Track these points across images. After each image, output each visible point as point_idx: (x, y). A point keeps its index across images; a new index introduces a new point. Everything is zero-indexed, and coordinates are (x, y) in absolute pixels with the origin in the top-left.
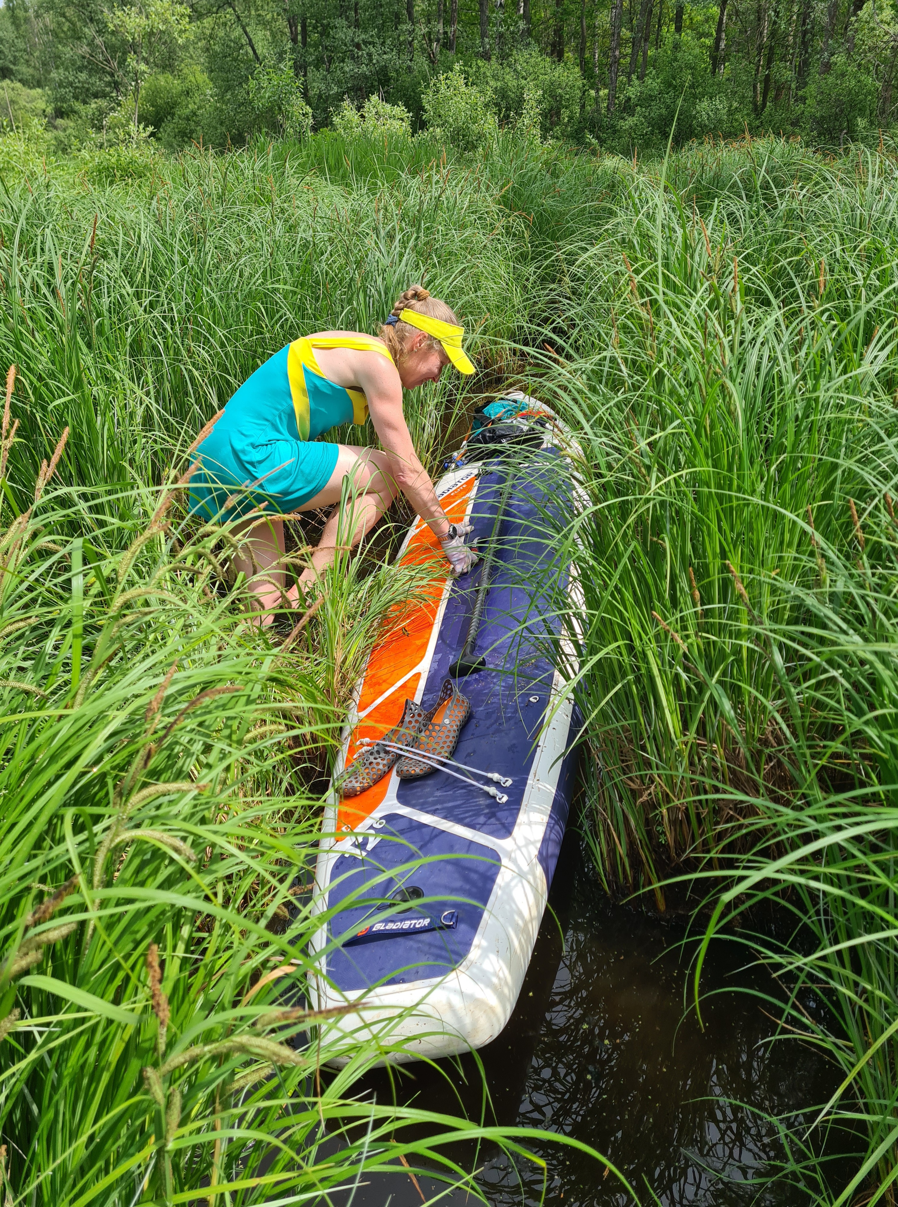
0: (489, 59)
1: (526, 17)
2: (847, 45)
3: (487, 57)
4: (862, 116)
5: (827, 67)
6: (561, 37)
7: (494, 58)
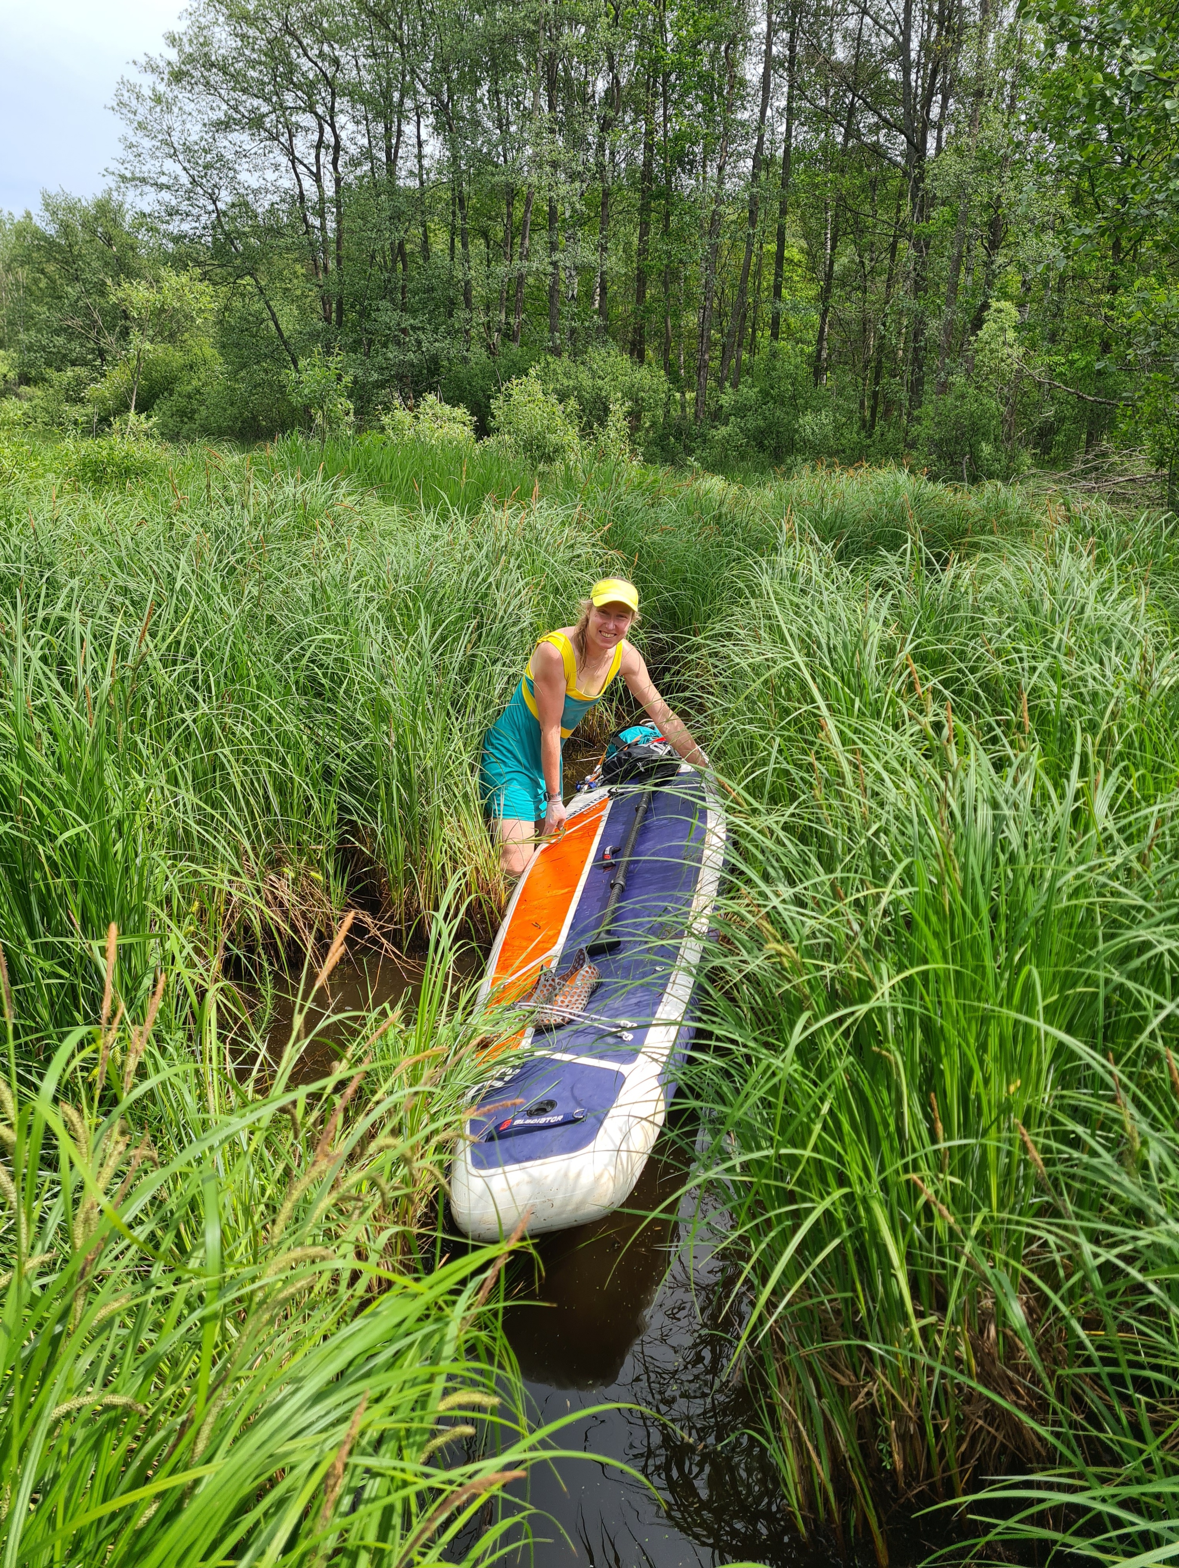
0: (559, 355)
1: (601, 312)
2: (966, 365)
3: (556, 352)
4: (988, 441)
5: (944, 387)
6: (641, 336)
7: (566, 354)
